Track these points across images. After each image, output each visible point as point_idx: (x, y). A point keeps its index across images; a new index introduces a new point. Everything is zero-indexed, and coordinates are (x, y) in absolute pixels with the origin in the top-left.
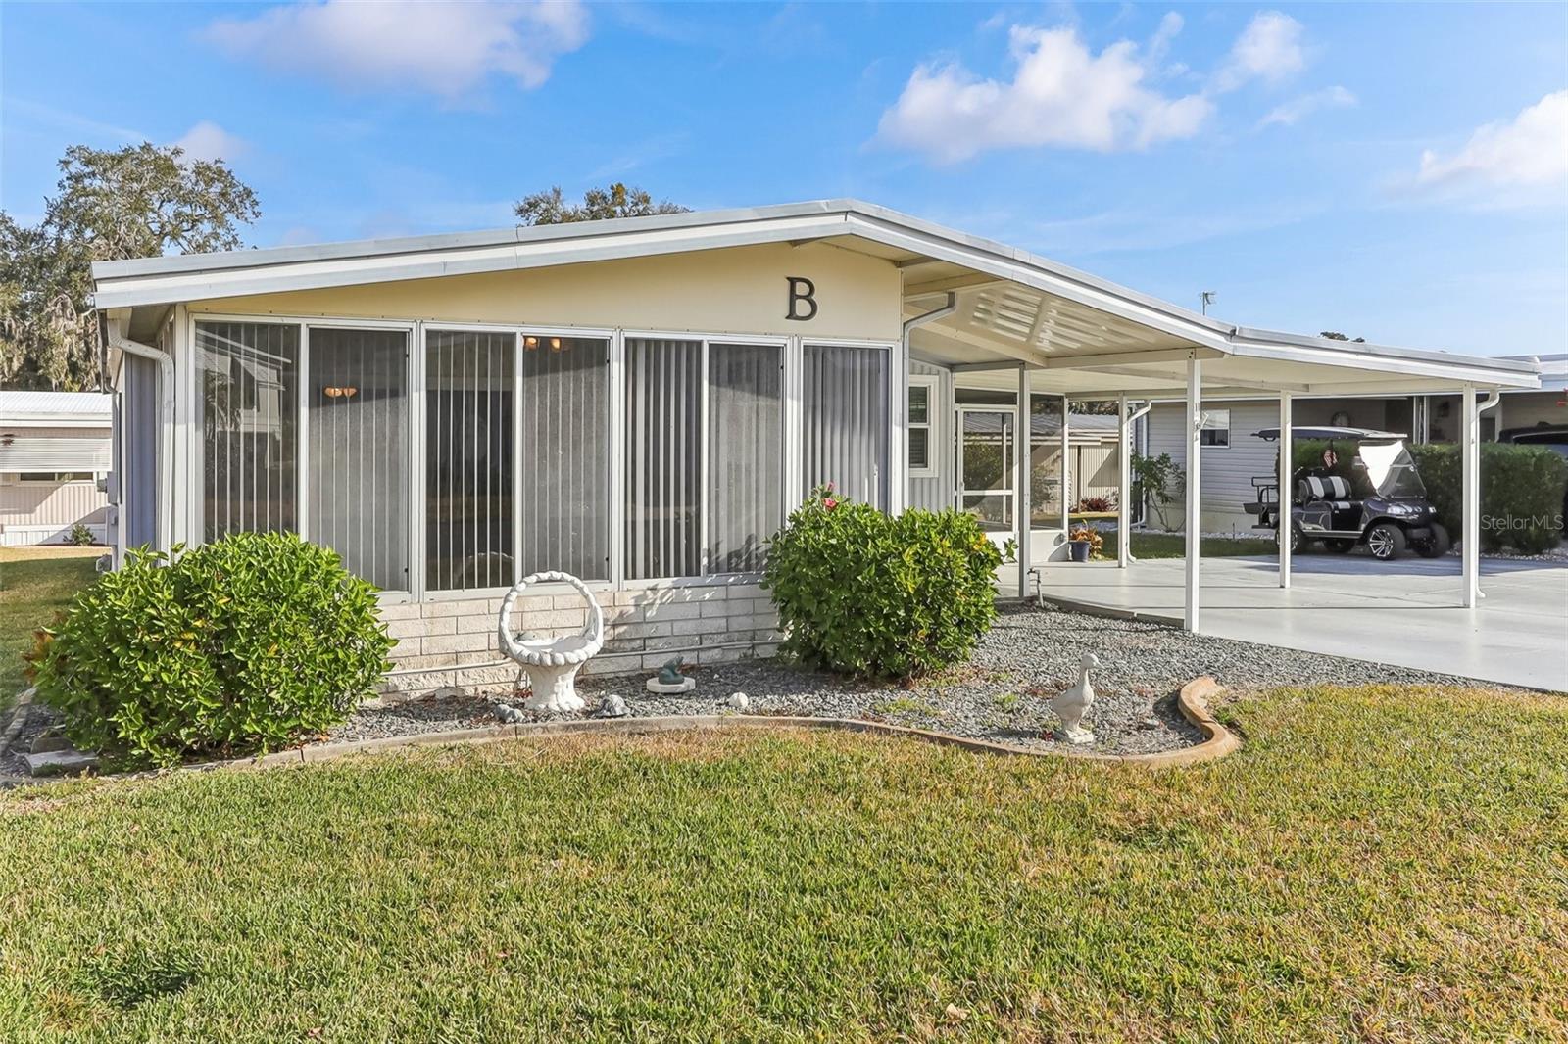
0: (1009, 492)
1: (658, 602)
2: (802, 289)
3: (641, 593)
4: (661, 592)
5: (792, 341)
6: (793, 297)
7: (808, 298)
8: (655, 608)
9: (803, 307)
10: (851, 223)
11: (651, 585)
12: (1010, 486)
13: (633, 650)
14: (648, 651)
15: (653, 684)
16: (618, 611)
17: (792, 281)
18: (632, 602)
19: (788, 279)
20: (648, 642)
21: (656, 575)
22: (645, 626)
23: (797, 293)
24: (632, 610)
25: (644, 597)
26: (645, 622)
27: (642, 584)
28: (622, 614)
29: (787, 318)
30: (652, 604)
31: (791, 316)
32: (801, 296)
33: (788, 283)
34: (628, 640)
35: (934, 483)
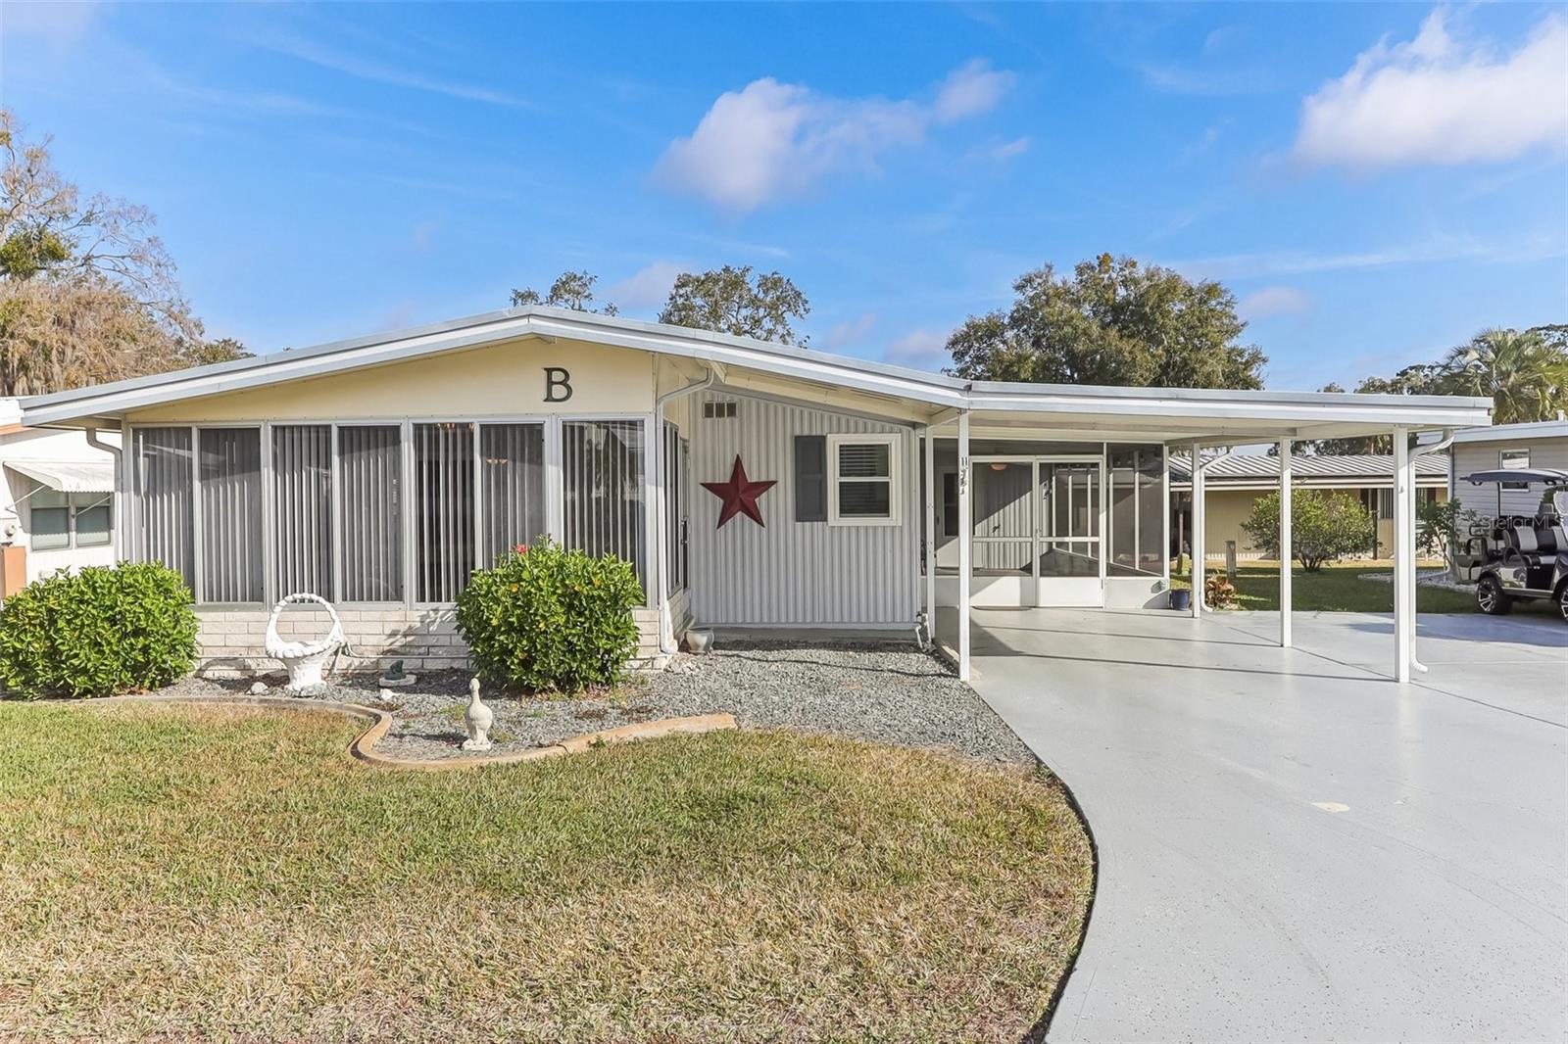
0: (1095, 539)
1: (438, 620)
2: (558, 376)
3: (425, 613)
4: (441, 613)
5: (552, 421)
6: (550, 383)
7: (564, 383)
8: (436, 624)
9: (559, 391)
10: (533, 325)
11: (434, 608)
12: (1095, 533)
13: (420, 654)
14: (431, 656)
15: (382, 681)
16: (408, 624)
17: (549, 371)
18: (419, 619)
19: (546, 369)
20: (431, 650)
21: (440, 600)
22: (429, 637)
23: (554, 380)
24: (419, 625)
25: (428, 616)
26: (429, 634)
27: (429, 605)
28: (410, 628)
29: (545, 401)
30: (434, 621)
31: (549, 398)
32: (557, 382)
33: (545, 372)
34: (416, 647)
35: (897, 531)
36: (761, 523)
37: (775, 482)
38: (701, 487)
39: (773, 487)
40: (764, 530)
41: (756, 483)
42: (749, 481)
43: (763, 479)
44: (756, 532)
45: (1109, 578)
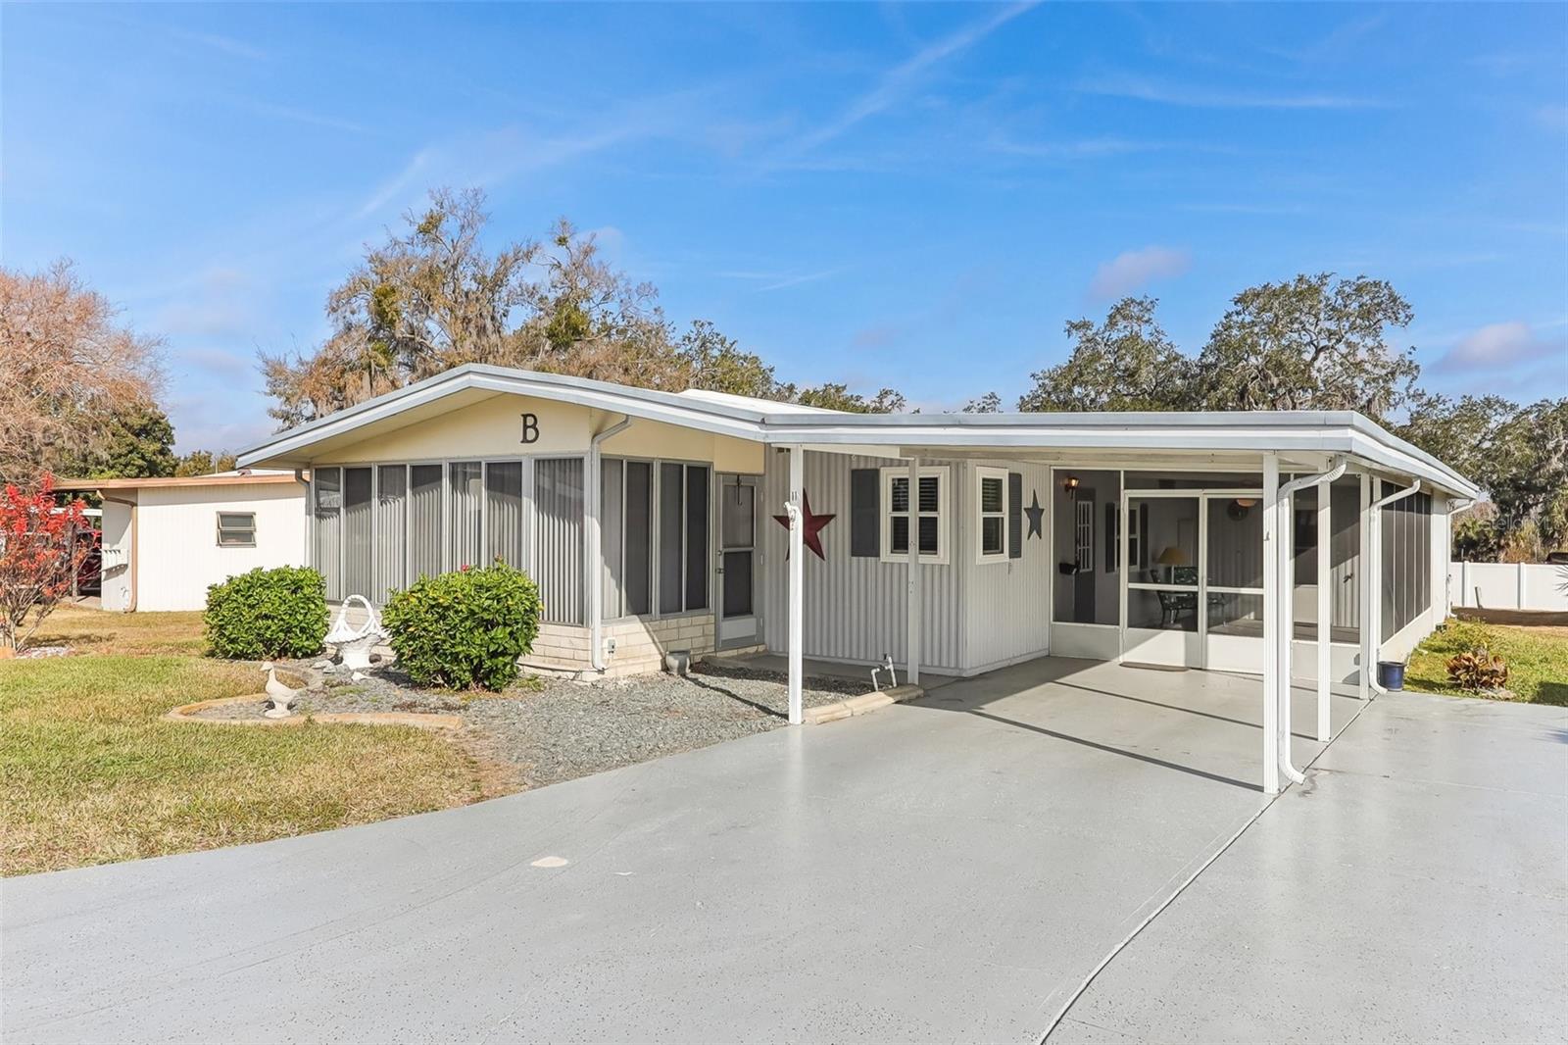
2: (530, 421)
5: (527, 459)
6: (526, 427)
7: (534, 427)
9: (531, 434)
10: (472, 380)
19: (523, 414)
23: (527, 424)
29: (522, 442)
31: (525, 440)
32: (530, 425)
33: (523, 416)
35: (945, 569)
36: (823, 558)
37: (832, 516)
38: (774, 520)
39: (833, 521)
40: (825, 563)
41: (819, 516)
42: (813, 514)
43: (825, 513)
44: (818, 565)
45: (1296, 641)
